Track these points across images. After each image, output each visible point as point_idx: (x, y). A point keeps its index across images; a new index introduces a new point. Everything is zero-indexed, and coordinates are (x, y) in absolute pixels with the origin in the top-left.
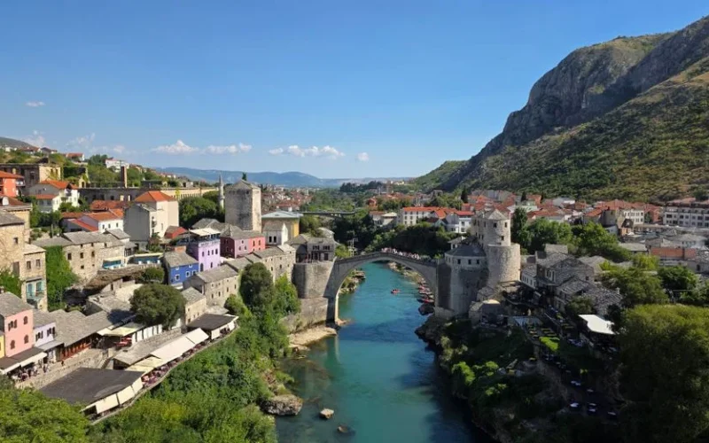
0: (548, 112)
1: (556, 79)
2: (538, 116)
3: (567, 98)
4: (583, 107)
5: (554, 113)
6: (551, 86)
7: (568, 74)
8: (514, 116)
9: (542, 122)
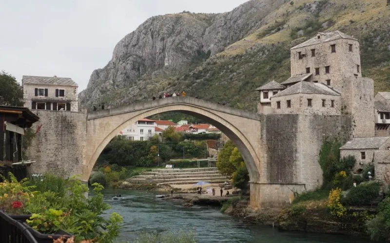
0: (133, 68)
1: (138, 40)
2: (125, 72)
3: (150, 57)
4: (166, 64)
5: (139, 70)
6: (134, 46)
7: (150, 36)
8: (97, 73)
9: (128, 77)
